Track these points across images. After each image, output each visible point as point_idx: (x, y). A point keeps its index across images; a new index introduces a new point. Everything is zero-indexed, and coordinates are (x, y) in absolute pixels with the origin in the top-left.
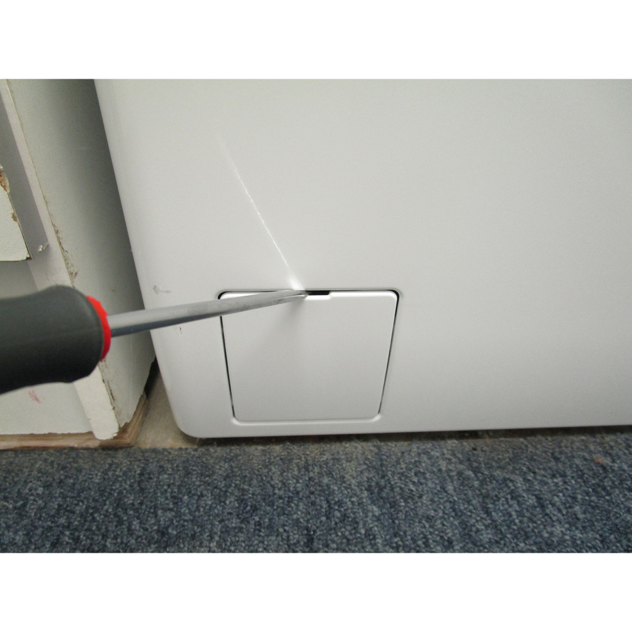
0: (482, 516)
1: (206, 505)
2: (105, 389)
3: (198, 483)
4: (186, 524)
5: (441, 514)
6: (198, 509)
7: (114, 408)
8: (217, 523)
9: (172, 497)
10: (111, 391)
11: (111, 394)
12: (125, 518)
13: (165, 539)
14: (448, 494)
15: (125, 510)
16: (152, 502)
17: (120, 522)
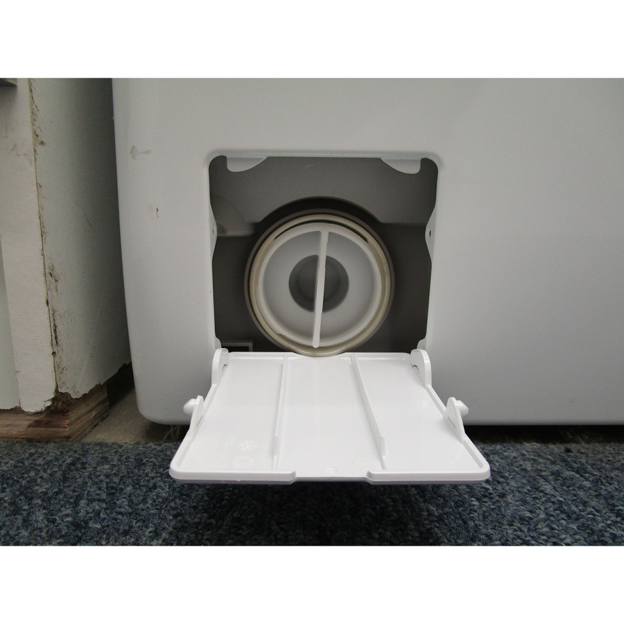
0: (612, 519)
1: (158, 496)
2: (47, 316)
3: (152, 475)
4: (120, 517)
5: (542, 516)
6: (144, 501)
7: (54, 353)
8: (171, 517)
9: (107, 488)
10: (55, 326)
11: (55, 331)
12: (26, 507)
13: (80, 534)
14: (546, 494)
15: (30, 500)
16: (74, 491)
17: (17, 511)
